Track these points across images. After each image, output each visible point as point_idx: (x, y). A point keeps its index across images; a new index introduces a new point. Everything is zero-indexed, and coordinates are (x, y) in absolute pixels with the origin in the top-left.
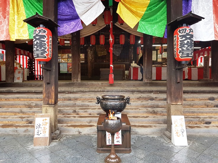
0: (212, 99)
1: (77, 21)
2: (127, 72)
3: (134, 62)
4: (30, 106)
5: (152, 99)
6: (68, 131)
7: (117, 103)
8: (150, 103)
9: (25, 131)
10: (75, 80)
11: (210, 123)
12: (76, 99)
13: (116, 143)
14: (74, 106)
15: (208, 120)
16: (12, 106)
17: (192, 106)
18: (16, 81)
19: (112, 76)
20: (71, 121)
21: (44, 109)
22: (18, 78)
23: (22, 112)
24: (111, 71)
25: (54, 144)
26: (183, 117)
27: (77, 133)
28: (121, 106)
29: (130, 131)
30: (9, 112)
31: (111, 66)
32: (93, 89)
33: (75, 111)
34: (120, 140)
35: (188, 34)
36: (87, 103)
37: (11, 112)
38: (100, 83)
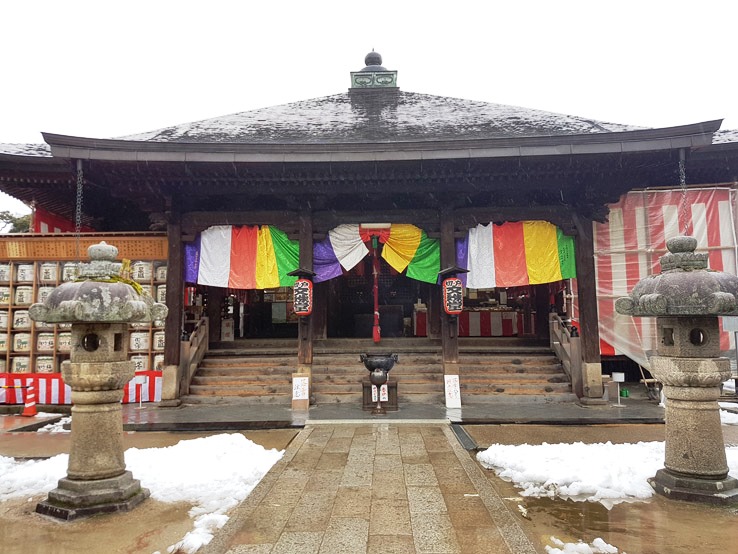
0: (518, 362)
1: (335, 265)
2: (406, 320)
3: (419, 300)
4: (266, 373)
5: (433, 362)
6: (324, 399)
7: (384, 360)
8: (430, 367)
9: (271, 400)
10: (319, 336)
11: (503, 391)
12: (327, 363)
13: (381, 400)
14: (326, 371)
15: (500, 386)
16: (242, 372)
17: (486, 371)
18: (225, 339)
19: (377, 330)
20: (326, 388)
21: (299, 369)
22: (228, 335)
23: (258, 379)
24: (376, 322)
25: (313, 408)
26: (457, 377)
27: (335, 402)
28: (387, 363)
29: (396, 387)
30: (241, 379)
31: (376, 313)
32: (349, 350)
33: (328, 378)
34: (386, 396)
35: (454, 287)
36: (343, 368)
37: (245, 380)
38: (358, 340)
